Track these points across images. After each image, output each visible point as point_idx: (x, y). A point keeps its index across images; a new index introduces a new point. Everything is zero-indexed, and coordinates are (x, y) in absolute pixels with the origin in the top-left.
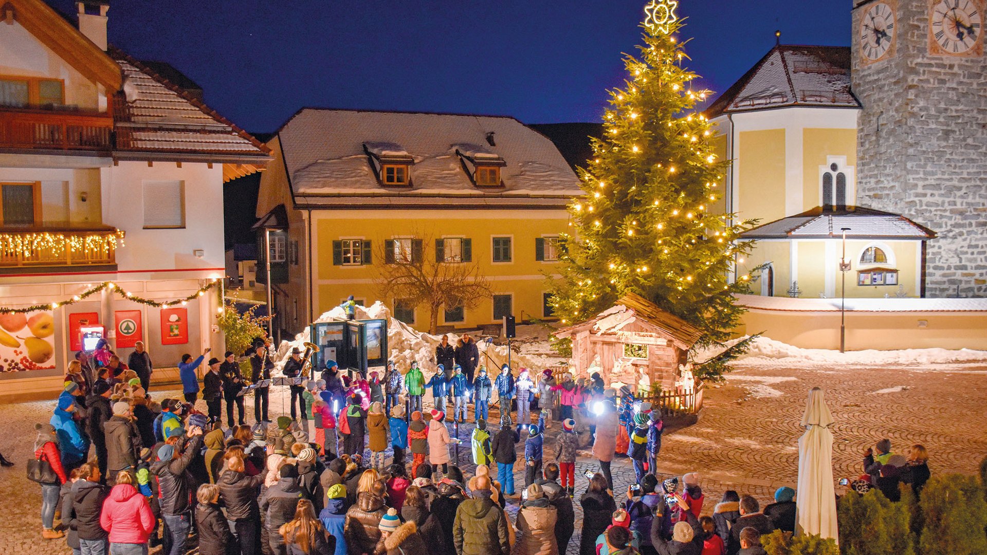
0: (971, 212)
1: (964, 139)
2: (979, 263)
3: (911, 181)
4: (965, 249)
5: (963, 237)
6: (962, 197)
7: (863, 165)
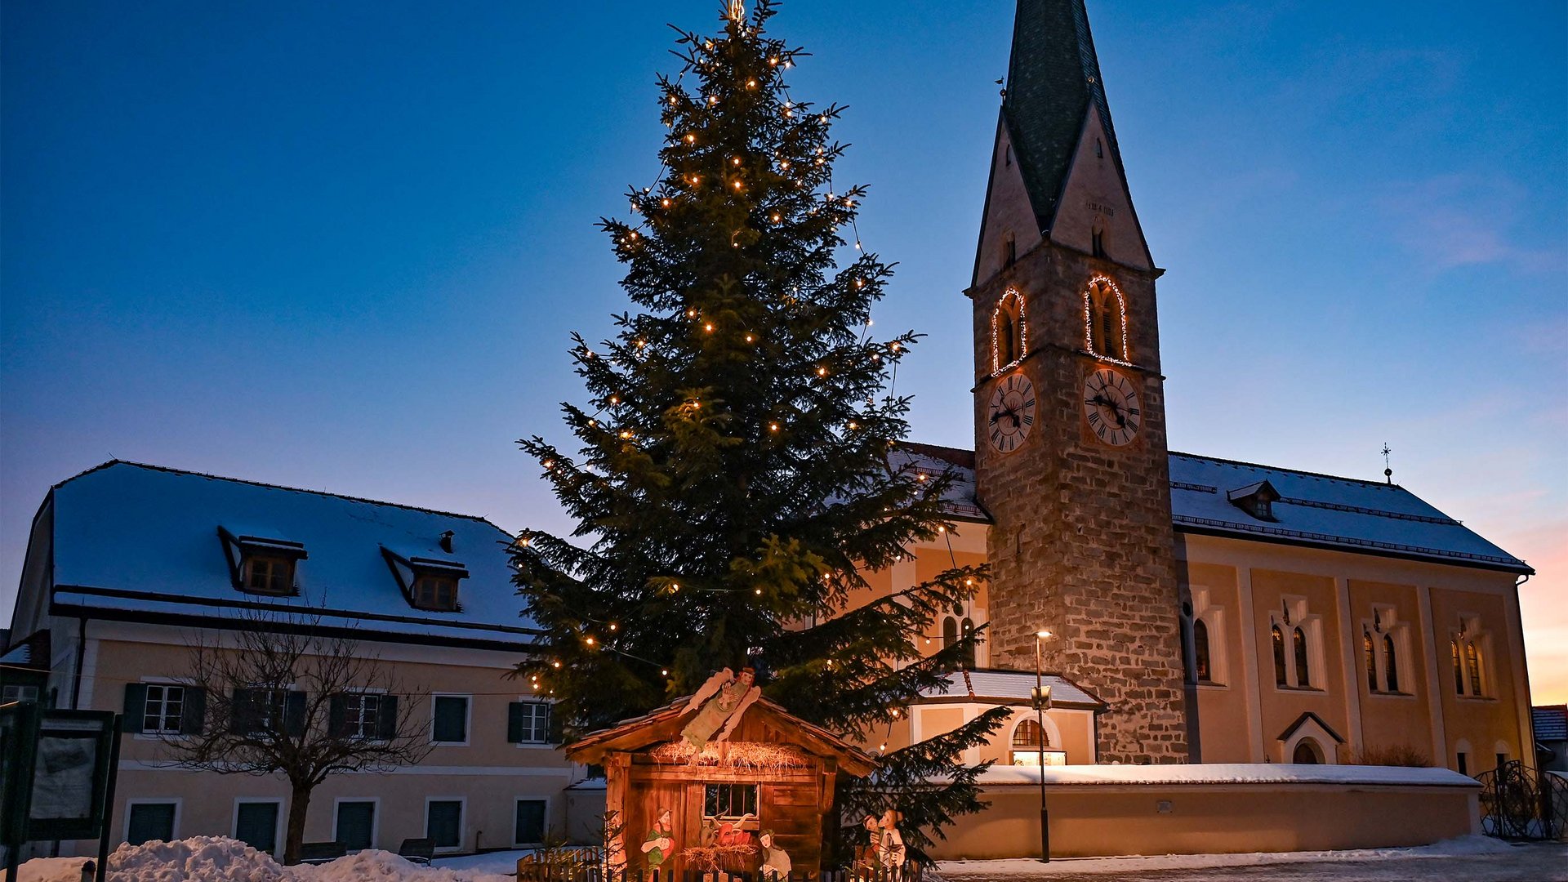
0: (1149, 675)
1: (1133, 568)
2: (1165, 753)
3: (1071, 624)
4: (1146, 731)
5: (1143, 712)
6: (1135, 652)
7: (999, 605)
